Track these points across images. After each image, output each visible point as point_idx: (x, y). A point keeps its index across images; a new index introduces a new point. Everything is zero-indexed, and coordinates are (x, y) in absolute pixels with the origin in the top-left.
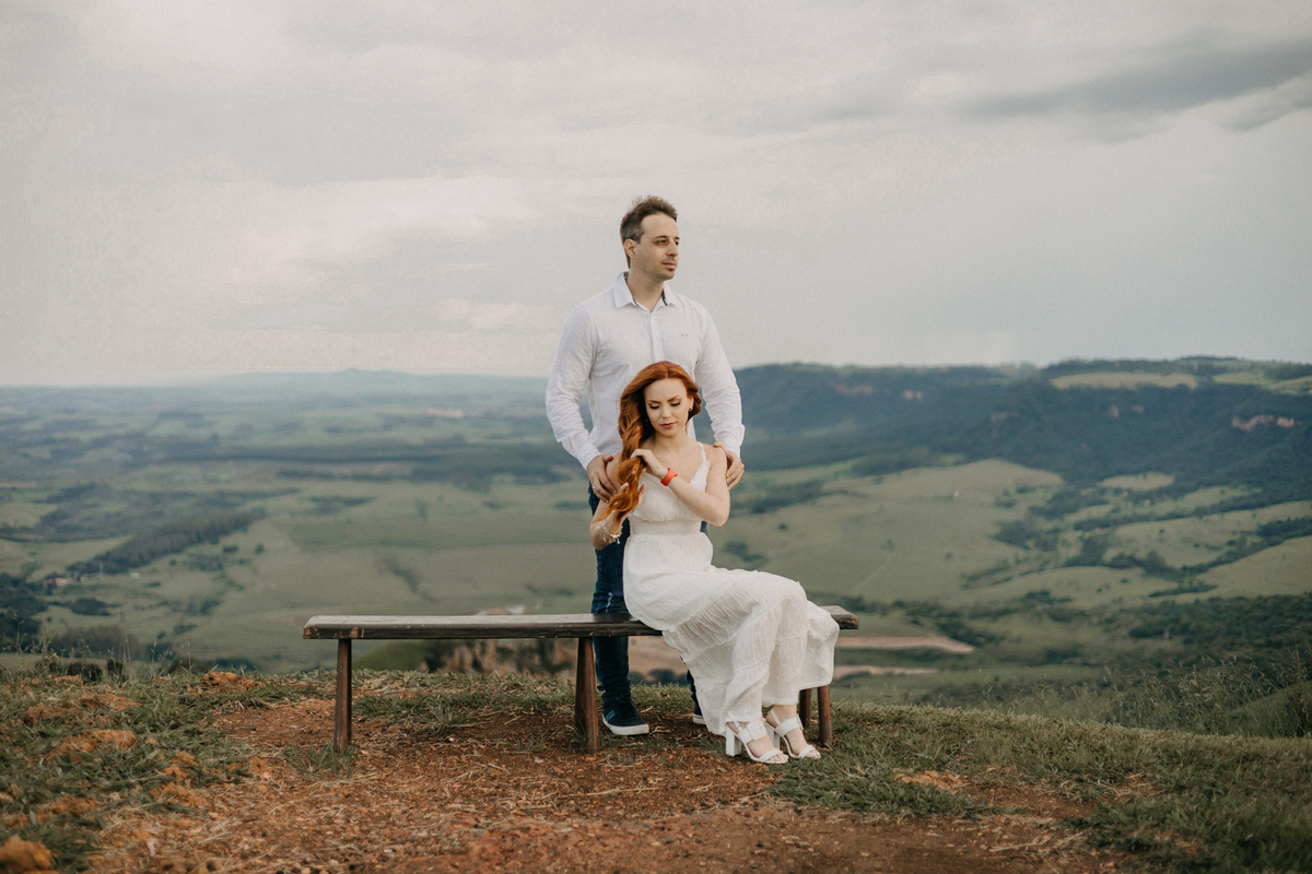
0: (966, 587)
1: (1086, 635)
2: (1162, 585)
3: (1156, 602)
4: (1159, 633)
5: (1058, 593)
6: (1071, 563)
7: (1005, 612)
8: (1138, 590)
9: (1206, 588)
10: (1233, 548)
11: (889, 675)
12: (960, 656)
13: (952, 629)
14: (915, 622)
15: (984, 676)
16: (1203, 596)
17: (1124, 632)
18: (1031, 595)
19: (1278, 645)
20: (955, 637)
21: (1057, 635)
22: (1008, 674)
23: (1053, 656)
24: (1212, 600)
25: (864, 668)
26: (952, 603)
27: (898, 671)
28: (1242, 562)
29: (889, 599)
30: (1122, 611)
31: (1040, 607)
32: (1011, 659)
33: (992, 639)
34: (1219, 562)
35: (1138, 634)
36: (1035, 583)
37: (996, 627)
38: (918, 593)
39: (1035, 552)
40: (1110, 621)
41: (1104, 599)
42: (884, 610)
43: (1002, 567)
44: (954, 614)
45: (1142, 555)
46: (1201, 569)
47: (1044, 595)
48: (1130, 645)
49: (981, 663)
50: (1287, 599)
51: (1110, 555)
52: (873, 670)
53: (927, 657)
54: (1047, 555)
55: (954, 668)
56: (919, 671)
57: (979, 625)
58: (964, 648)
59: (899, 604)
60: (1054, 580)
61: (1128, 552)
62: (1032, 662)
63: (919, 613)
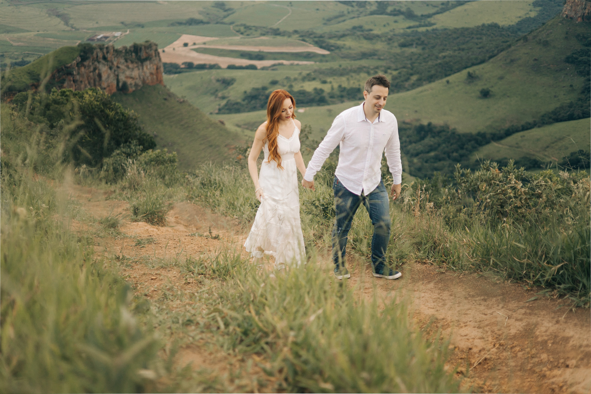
0: (325, 24)
1: (380, 46)
2: (412, 23)
3: (409, 31)
4: (411, 45)
5: (366, 27)
6: (372, 13)
7: (344, 36)
8: (402, 25)
9: (431, 24)
10: (443, 6)
11: (292, 65)
12: (324, 56)
13: (320, 44)
14: (304, 40)
15: (335, 65)
16: (429, 28)
17: (396, 44)
18: (354, 28)
19: (463, 50)
20: (321, 47)
21: (366, 46)
22: (346, 64)
23: (364, 55)
24: (433, 30)
25: (281, 61)
26: (319, 32)
27: (296, 62)
28: (447, 13)
29: (291, 30)
30: (394, 35)
31: (359, 33)
32: (345, 57)
33: (338, 48)
34: (437, 13)
35: (403, 45)
36: (356, 22)
37: (340, 43)
38: (305, 27)
39: (356, 8)
40: (390, 39)
41: (386, 30)
42: (290, 35)
43: (342, 15)
44: (321, 37)
45: (404, 9)
46: (429, 16)
47: (360, 28)
48: (398, 50)
49: (333, 59)
50: (467, 29)
51: (389, 9)
52: (285, 62)
53: (308, 56)
54: (361, 9)
55: (321, 61)
56: (305, 63)
57: (332, 41)
58: (326, 52)
59: (296, 32)
60: (364, 21)
61: (397, 8)
62: (355, 58)
63: (305, 36)
